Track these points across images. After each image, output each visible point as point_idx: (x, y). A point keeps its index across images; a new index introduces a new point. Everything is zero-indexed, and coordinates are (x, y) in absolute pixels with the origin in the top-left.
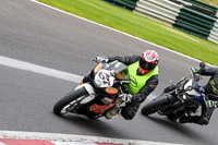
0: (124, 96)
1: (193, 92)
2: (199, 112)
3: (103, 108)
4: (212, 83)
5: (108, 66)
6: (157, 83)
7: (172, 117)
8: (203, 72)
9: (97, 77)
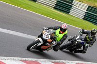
0: (54, 42)
1: (80, 41)
2: (82, 49)
3: (46, 47)
4: (87, 37)
5: (48, 31)
6: (67, 37)
7: (71, 51)
8: (83, 32)
9: (44, 35)
